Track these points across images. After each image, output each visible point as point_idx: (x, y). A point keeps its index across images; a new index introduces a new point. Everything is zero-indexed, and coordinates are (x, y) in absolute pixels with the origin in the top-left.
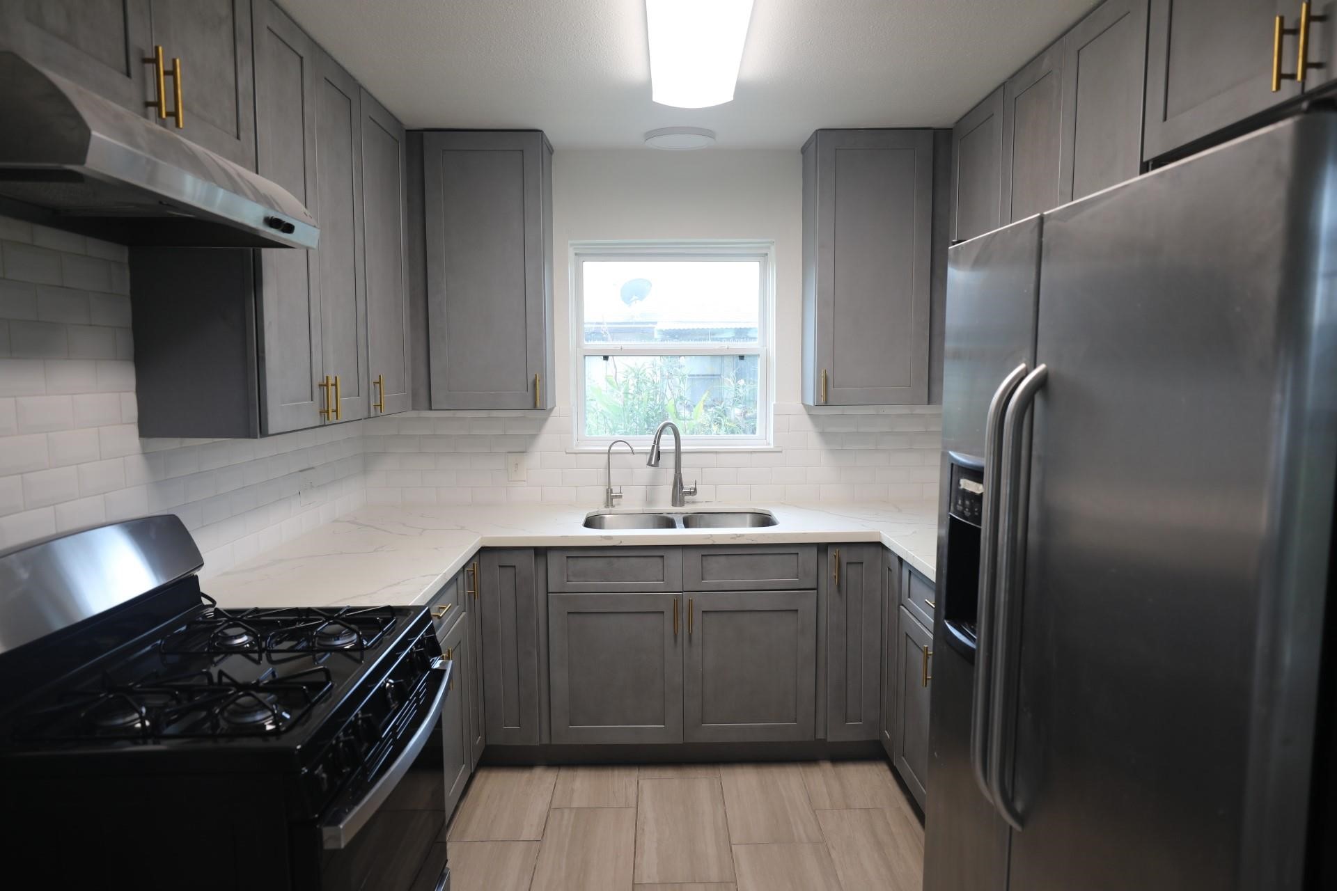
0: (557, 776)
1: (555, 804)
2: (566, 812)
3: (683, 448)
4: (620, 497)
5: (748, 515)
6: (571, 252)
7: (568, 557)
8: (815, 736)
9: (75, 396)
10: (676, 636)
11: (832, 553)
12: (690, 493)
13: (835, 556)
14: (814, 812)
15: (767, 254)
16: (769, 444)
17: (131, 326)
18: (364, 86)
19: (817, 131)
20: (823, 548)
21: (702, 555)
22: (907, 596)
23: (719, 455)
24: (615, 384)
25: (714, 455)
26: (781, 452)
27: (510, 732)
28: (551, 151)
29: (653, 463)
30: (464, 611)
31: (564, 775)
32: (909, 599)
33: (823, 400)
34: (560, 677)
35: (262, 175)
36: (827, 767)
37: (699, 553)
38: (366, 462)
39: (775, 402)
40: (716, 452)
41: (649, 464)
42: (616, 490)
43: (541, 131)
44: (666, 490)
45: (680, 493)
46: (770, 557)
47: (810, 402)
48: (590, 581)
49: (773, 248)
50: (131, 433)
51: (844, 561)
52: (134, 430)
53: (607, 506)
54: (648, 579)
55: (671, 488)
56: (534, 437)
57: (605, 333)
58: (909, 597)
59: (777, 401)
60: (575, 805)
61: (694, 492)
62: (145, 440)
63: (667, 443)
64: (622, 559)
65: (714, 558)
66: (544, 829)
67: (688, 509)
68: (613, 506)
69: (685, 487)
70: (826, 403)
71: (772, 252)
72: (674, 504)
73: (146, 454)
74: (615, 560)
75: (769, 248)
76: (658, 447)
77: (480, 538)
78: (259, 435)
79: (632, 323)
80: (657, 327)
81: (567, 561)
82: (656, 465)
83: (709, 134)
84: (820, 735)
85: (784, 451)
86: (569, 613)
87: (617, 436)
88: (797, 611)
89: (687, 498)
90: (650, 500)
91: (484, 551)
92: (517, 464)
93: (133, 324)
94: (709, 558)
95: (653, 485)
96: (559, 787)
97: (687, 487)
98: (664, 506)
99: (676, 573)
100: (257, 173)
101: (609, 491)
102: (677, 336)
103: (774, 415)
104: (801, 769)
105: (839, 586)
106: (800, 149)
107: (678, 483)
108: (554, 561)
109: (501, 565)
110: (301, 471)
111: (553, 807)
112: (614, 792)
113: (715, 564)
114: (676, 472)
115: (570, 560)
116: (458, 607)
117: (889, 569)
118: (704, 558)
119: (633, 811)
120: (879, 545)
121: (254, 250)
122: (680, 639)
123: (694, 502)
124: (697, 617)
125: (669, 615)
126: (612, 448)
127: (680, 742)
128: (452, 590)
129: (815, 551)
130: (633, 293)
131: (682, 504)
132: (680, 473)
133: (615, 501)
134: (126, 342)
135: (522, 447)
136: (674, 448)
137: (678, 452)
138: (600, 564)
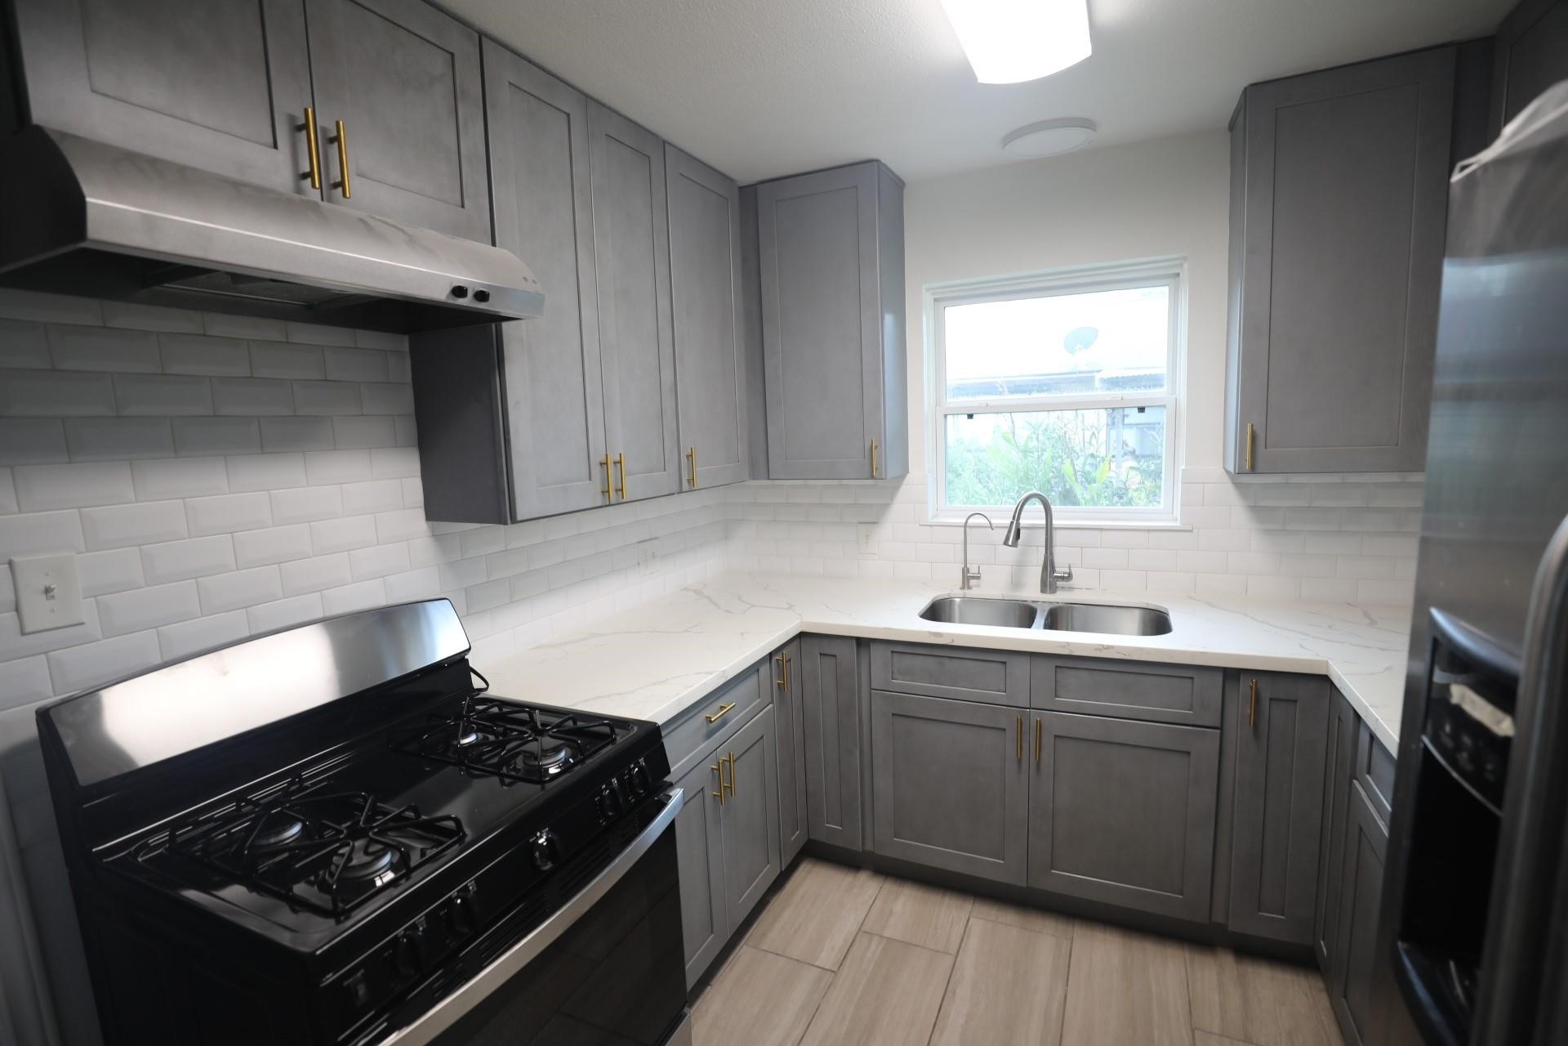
0: (881, 887)
1: (865, 928)
2: (876, 939)
3: (1055, 522)
4: (979, 578)
5: (1137, 611)
6: (927, 298)
7: (892, 652)
8: (1210, 917)
9: (343, 485)
10: (1020, 761)
11: (1245, 684)
12: (1063, 578)
13: (1251, 687)
14: (1193, 1031)
15: (1178, 275)
16: (1176, 519)
17: (414, 413)
18: (669, 140)
19: (1246, 88)
20: (1231, 675)
21: (1056, 667)
22: (1365, 770)
23: (1104, 533)
24: (1013, 442)
25: (1098, 533)
26: (1191, 531)
27: (831, 830)
28: (899, 184)
29: (1010, 543)
30: (772, 702)
31: (889, 887)
32: (1368, 776)
33: (1247, 466)
34: (883, 783)
35: (500, 247)
36: (1228, 960)
37: (1052, 664)
38: (726, 529)
39: (1183, 467)
40: (1101, 529)
41: (1006, 543)
42: (973, 570)
43: (878, 161)
44: (1035, 574)
45: (1050, 578)
46: (1151, 678)
47: (1231, 468)
48: (917, 683)
49: (1186, 266)
50: (416, 518)
51: (1266, 695)
52: (421, 513)
53: (963, 588)
54: (985, 688)
55: (1040, 569)
56: (885, 507)
57: (1002, 387)
58: (1369, 772)
59: (1186, 466)
60: (888, 933)
61: (1069, 577)
62: (431, 523)
63: (1033, 516)
64: (954, 661)
65: (1073, 671)
66: (845, 958)
67: (1060, 597)
68: (969, 588)
69: (1057, 569)
70: (1253, 469)
71: (1185, 272)
72: (1043, 590)
73: (436, 536)
74: (946, 661)
75: (1181, 265)
76: (1018, 524)
77: (798, 621)
78: (509, 521)
79: (1075, 373)
80: (1098, 376)
81: (892, 656)
82: (1015, 544)
83: (1087, 124)
84: (1218, 918)
85: (1194, 530)
86: (893, 714)
87: (979, 507)
88: (1189, 753)
89: (1060, 583)
90: (1016, 583)
91: (802, 636)
92: (868, 536)
93: (416, 411)
94: (1064, 670)
95: (1020, 565)
96: (878, 902)
97: (1060, 570)
98: (1031, 592)
99: (1019, 685)
100: (494, 244)
101: (965, 571)
102: (1120, 384)
103: (1183, 483)
104: (1187, 954)
105: (1256, 726)
106: (1227, 125)
107: (1049, 565)
108: (878, 655)
109: (822, 652)
110: (640, 542)
111: (863, 929)
112: (936, 928)
113: (1071, 678)
114: (1046, 552)
115: (895, 655)
116: (758, 700)
117: (1339, 718)
118: (1058, 670)
119: (949, 960)
120: (1325, 679)
121: (496, 325)
122: (1025, 766)
123: (1071, 589)
124: (1048, 741)
125: (1011, 733)
126: (969, 521)
127: (1024, 885)
128: (751, 682)
129: (1219, 678)
130: (1082, 339)
131: (1053, 590)
132: (1051, 554)
133: (973, 582)
134: (410, 428)
135: (871, 517)
136: (1044, 522)
137: (1049, 528)
138: (930, 663)
